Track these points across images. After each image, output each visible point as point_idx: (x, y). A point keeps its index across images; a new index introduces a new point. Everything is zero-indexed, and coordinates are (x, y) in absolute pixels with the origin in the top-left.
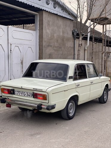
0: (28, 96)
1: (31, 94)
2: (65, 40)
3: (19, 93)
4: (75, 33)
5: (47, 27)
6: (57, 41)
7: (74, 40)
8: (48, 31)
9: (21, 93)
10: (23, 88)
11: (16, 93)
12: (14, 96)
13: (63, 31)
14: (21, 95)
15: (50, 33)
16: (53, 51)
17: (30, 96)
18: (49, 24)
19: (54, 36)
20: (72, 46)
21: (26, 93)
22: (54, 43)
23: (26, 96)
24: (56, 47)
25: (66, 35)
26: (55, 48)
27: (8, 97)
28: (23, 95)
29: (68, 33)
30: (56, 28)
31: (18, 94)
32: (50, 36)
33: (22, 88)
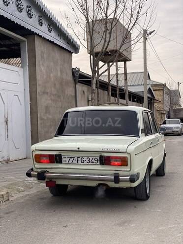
0: (90, 162)
1: (96, 159)
2: (63, 84)
3: (72, 159)
4: (77, 74)
5: (41, 63)
6: (55, 84)
7: (75, 84)
8: (42, 69)
9: (76, 158)
10: (80, 149)
11: (65, 161)
12: (60, 166)
13: (61, 69)
14: (75, 162)
15: (45, 71)
16: (50, 102)
17: (93, 162)
18: (43, 57)
19: (50, 76)
20: (73, 94)
21: (85, 158)
22: (51, 88)
23: (85, 163)
24: (54, 95)
25: (64, 76)
26: (53, 97)
27: (48, 170)
28: (79, 162)
29: (67, 74)
30: (52, 64)
31: (70, 162)
32: (45, 77)
33: (79, 151)
